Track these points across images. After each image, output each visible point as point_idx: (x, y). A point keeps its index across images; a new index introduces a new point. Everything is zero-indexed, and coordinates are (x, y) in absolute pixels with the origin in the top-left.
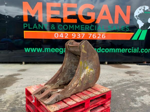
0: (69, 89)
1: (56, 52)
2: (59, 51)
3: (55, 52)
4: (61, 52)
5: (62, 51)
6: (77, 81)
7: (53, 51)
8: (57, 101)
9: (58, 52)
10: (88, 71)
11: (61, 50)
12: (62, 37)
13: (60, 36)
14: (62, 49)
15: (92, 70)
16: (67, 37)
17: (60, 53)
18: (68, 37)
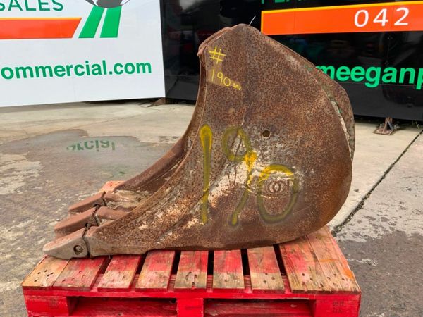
0: (141, 228)
1: (353, 81)
2: (364, 76)
3: (350, 80)
4: (373, 83)
5: (377, 79)
6: (184, 206)
7: (343, 76)
8: (82, 255)
9: (361, 79)
10: (256, 173)
11: (373, 74)
12: (383, 24)
13: (375, 21)
14: (378, 70)
15: (288, 174)
16: (402, 22)
17: (368, 85)
18: (406, 24)
